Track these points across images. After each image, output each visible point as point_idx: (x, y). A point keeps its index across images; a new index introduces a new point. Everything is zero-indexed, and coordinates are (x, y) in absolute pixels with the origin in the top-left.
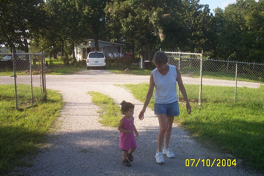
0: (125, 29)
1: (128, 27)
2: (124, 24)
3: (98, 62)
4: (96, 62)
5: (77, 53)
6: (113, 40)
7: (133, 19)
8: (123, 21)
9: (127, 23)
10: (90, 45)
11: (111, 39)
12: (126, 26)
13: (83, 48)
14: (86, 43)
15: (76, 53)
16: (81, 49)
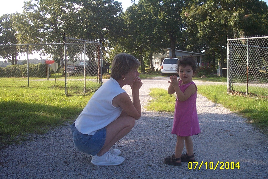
0: (201, 33)
1: (205, 31)
2: (200, 28)
3: (173, 68)
4: (171, 68)
5: (156, 63)
6: (189, 46)
7: (211, 22)
8: (200, 25)
9: (204, 27)
10: (168, 54)
11: (188, 45)
12: (202, 30)
13: (161, 58)
14: (164, 53)
15: (154, 63)
16: (160, 59)
